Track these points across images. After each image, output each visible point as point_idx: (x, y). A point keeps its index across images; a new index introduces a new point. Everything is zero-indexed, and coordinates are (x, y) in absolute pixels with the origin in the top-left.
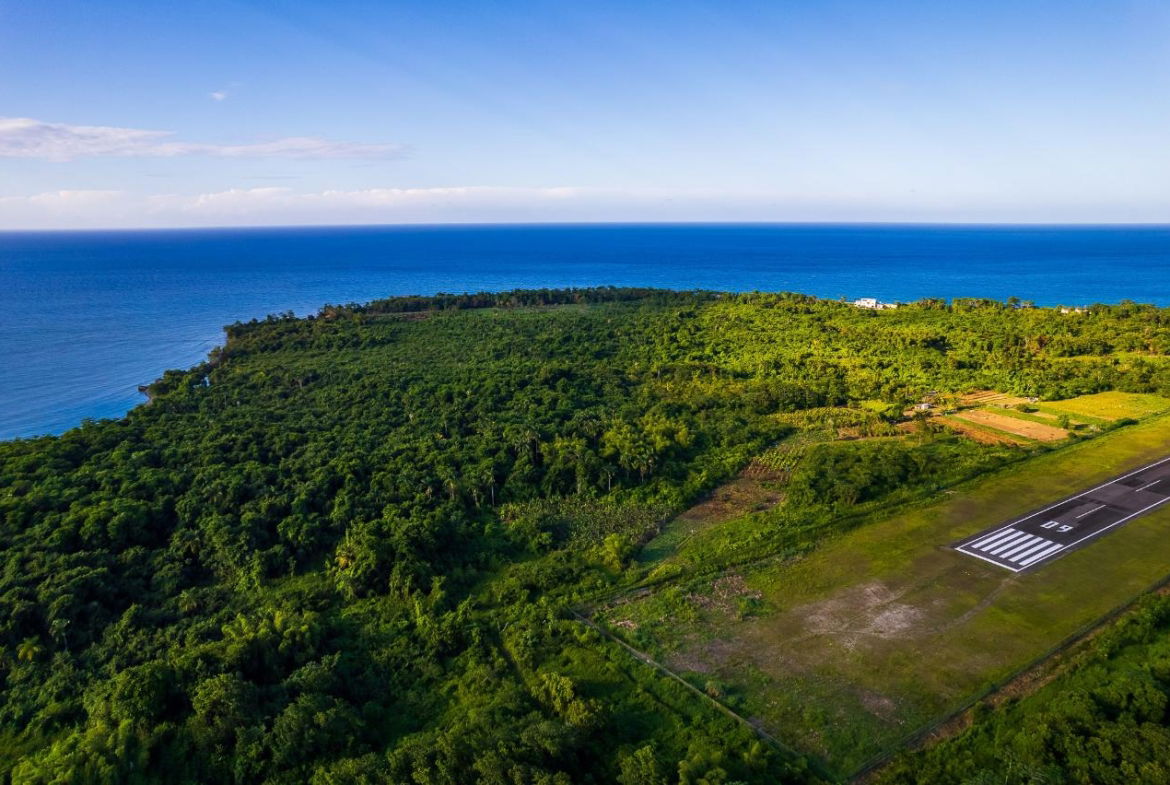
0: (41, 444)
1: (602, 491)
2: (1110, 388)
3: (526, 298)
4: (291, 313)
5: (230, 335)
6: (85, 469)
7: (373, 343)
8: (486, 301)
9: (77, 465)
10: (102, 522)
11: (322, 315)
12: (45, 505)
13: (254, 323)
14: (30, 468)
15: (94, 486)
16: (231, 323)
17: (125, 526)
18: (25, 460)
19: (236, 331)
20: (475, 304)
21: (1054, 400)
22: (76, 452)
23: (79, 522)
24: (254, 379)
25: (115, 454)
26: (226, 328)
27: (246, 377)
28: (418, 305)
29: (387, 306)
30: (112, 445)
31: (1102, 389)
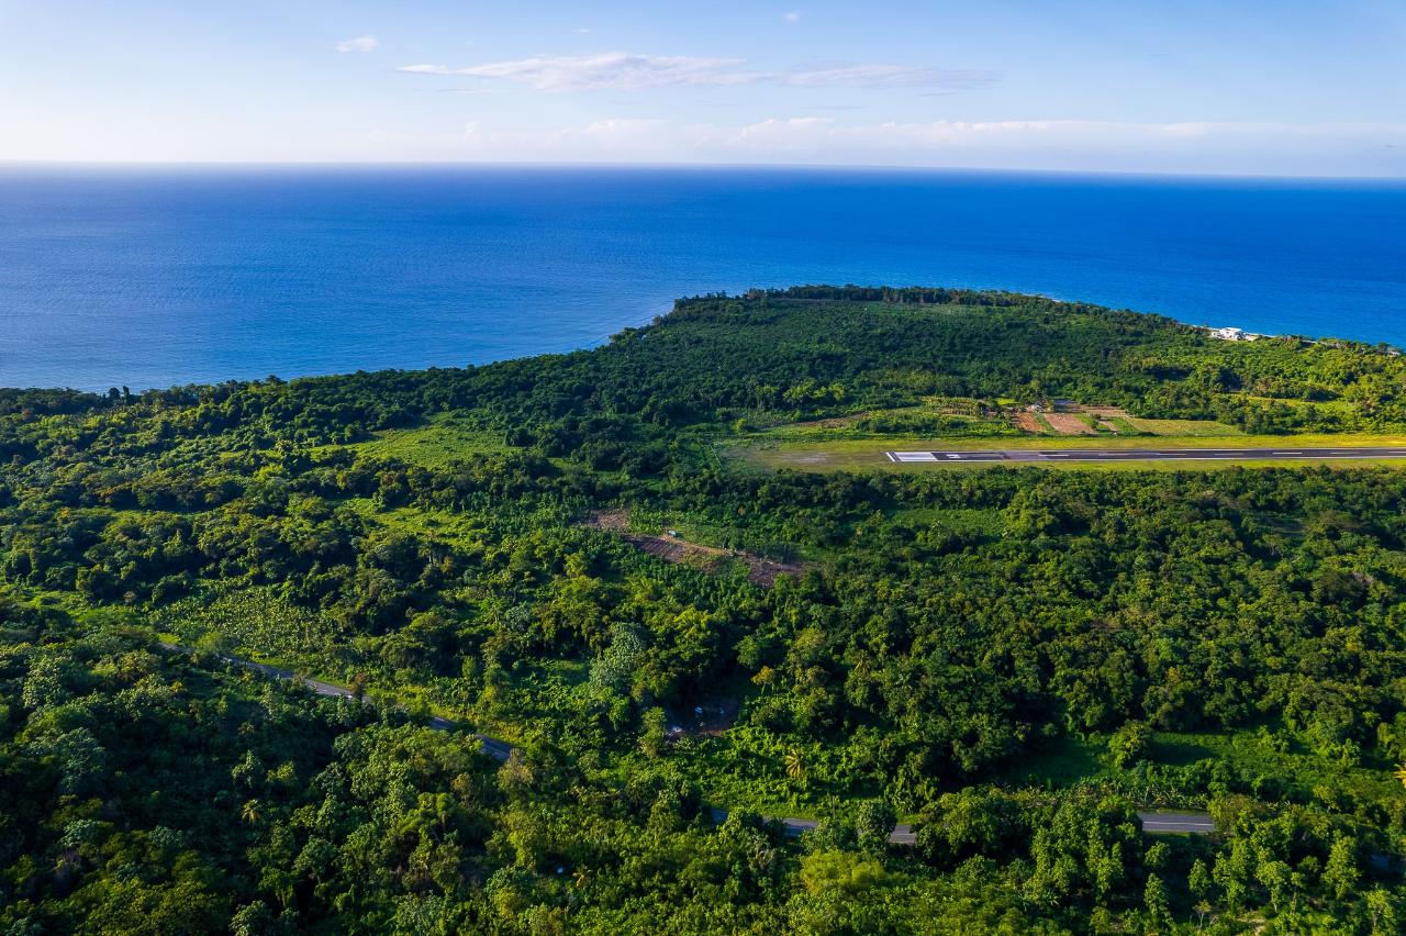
0: (558, 357)
1: (767, 410)
2: (1214, 418)
3: (912, 296)
4: (724, 293)
5: (676, 306)
6: (571, 369)
7: (756, 323)
8: (876, 295)
9: (568, 367)
10: (571, 385)
11: (745, 296)
12: (555, 378)
13: (697, 299)
14: (553, 365)
15: (572, 375)
16: (680, 297)
17: (578, 388)
18: (551, 362)
19: (680, 304)
20: (868, 297)
21: (1143, 417)
22: (570, 361)
23: (564, 384)
24: (666, 338)
25: (583, 365)
26: (676, 301)
27: (663, 336)
28: (822, 293)
29: (797, 292)
30: (582, 361)
31: (1204, 418)
